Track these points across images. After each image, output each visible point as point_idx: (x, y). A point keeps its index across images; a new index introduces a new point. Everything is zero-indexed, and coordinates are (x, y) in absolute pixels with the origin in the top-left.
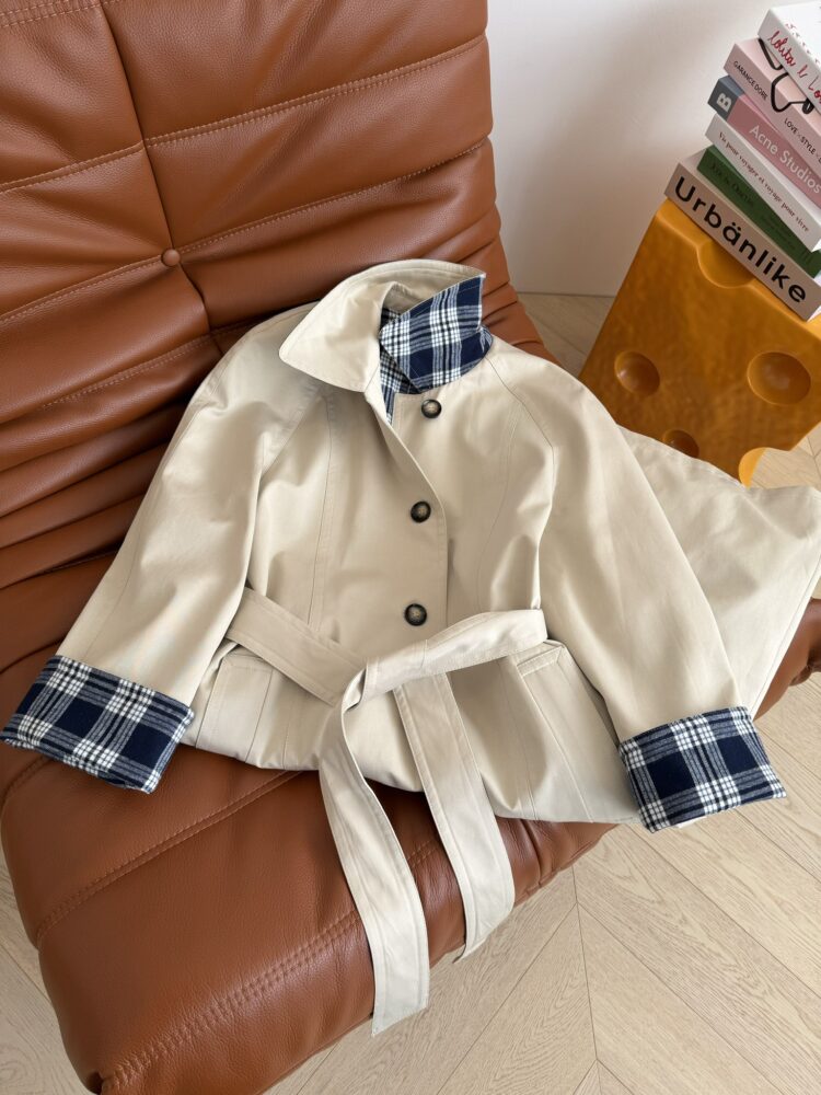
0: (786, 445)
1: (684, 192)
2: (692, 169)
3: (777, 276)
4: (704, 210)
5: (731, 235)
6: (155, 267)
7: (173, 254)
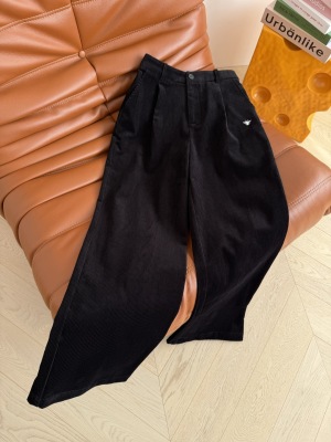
0: (325, 109)
1: (269, 19)
2: (272, 9)
3: (311, 47)
4: (278, 26)
5: (290, 34)
6: (76, 58)
7: (83, 53)
